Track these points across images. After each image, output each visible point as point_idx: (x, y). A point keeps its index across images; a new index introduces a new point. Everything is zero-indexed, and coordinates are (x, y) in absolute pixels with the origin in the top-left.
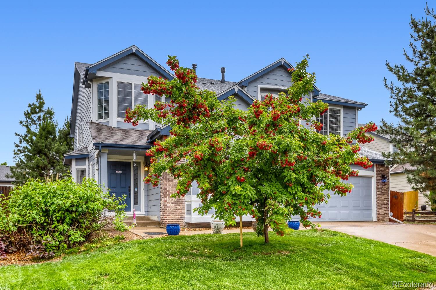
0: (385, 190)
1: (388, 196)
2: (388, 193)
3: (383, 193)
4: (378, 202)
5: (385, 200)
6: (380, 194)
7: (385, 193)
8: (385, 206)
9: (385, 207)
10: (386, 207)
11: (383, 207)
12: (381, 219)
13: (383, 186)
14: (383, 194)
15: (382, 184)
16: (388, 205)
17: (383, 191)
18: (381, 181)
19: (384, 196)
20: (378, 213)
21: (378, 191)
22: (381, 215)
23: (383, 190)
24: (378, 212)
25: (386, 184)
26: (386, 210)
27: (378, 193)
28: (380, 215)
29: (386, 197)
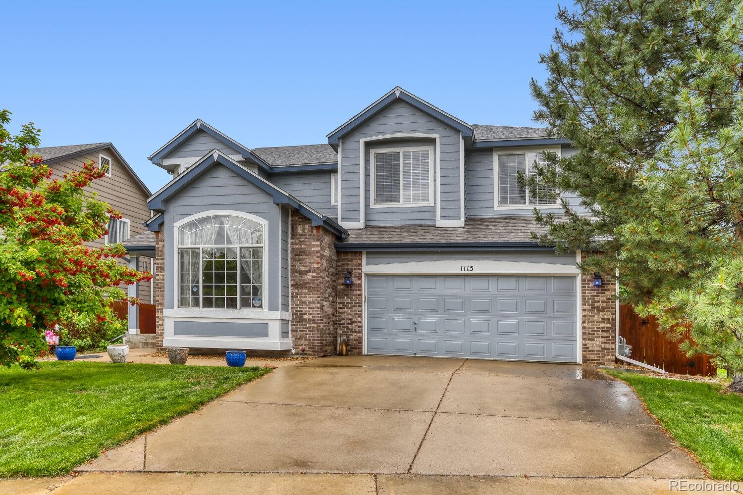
0: (603, 302)
1: (614, 314)
2: (614, 308)
3: (598, 307)
4: (585, 325)
5: (603, 323)
6: (589, 310)
7: (602, 307)
8: (604, 334)
9: (602, 337)
10: (608, 337)
11: (598, 337)
12: (592, 360)
13: (597, 293)
14: (598, 311)
15: (595, 290)
16: (614, 332)
17: (596, 304)
18: (591, 284)
19: (602, 313)
20: (585, 348)
21: (585, 305)
22: (593, 351)
23: (599, 301)
24: (585, 345)
25: (605, 290)
26: (606, 343)
27: (585, 307)
28: (590, 351)
29: (608, 315)
